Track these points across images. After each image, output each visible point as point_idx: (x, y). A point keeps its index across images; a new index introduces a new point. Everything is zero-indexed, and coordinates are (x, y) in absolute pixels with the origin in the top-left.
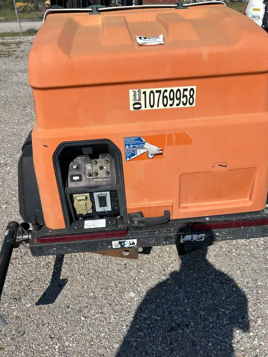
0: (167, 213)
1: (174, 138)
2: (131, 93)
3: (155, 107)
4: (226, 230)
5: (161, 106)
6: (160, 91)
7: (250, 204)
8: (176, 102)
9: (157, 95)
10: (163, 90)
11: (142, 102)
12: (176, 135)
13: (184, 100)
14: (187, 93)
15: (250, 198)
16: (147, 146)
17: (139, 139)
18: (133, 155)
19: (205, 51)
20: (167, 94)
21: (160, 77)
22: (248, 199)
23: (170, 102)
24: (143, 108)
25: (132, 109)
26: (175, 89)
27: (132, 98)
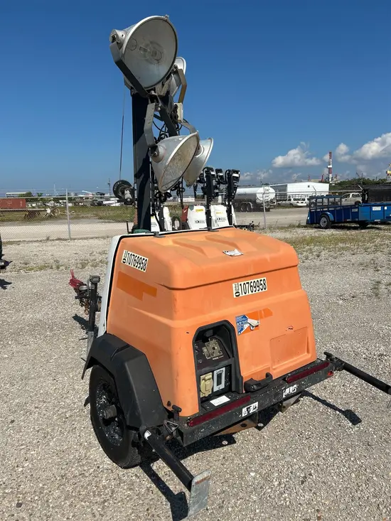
0: (268, 375)
1: (263, 312)
2: (234, 285)
3: (247, 294)
4: (307, 377)
5: (250, 293)
6: (248, 283)
7: (310, 356)
8: (258, 289)
9: (247, 285)
10: (250, 282)
11: (240, 291)
12: (264, 310)
13: (261, 287)
14: (262, 282)
15: (308, 352)
16: (249, 321)
17: (244, 317)
18: (242, 329)
19: (267, 256)
20: (252, 284)
21: (249, 274)
22: (306, 353)
23: (254, 289)
24: (241, 295)
25: (235, 296)
26: (256, 281)
27: (234, 289)
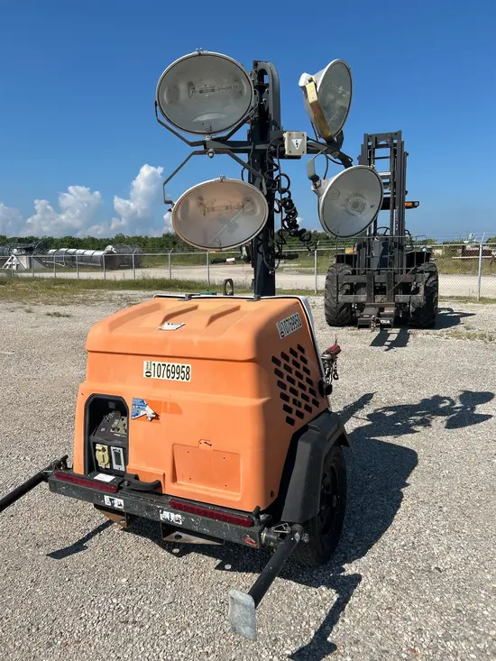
1: (169, 406)
2: (145, 363)
3: (161, 377)
5: (165, 377)
6: (164, 365)
8: (177, 376)
9: (163, 367)
10: (167, 364)
11: (152, 372)
13: (182, 375)
14: (184, 369)
16: (147, 408)
17: (143, 401)
18: (137, 414)
19: (196, 339)
20: (170, 368)
23: (172, 375)
24: (152, 377)
25: (145, 376)
26: (176, 365)
27: (145, 367)
